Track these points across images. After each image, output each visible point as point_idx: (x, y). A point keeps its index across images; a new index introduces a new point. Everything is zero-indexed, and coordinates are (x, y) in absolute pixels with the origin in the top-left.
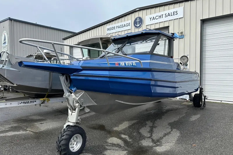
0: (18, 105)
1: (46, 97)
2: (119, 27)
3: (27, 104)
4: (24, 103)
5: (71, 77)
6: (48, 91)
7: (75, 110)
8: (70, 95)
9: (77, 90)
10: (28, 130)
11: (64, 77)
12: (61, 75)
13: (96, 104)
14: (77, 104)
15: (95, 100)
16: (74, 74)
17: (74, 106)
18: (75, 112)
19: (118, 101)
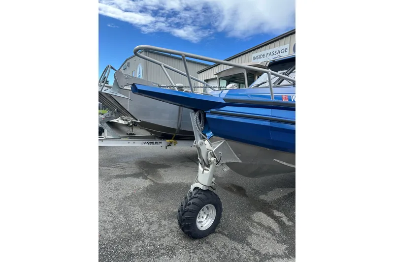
0: (141, 145)
1: (173, 138)
2: (270, 54)
3: (151, 145)
4: (148, 143)
5: (207, 116)
6: (176, 132)
7: (208, 166)
8: (202, 143)
9: (214, 137)
10: (148, 178)
11: (197, 113)
12: (193, 111)
13: (240, 161)
14: (213, 159)
15: (240, 155)
16: (212, 110)
17: (207, 160)
18: (208, 170)
19: (278, 161)
